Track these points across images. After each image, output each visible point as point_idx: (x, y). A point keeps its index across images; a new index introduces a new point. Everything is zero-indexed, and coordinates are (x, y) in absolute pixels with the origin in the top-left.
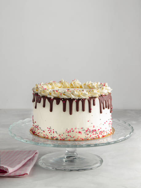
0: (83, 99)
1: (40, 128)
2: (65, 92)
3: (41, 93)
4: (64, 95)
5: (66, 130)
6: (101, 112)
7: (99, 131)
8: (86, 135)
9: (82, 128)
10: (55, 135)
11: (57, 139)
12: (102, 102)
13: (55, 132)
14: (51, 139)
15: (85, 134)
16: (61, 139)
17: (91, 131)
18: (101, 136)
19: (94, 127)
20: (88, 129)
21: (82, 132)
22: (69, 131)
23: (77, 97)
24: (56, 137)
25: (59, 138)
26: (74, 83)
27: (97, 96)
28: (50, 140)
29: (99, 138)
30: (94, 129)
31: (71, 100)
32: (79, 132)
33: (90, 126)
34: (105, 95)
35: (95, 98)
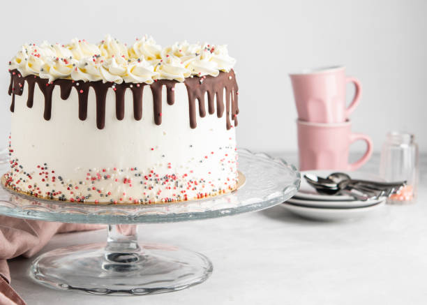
0: (135, 85)
1: (21, 167)
2: (86, 64)
3: (24, 67)
4: (84, 71)
5: (88, 174)
6: (193, 125)
7: (188, 179)
8: (145, 191)
9: (132, 169)
10: (58, 187)
11: (62, 199)
12: (195, 94)
13: (57, 180)
14: (48, 198)
15: (143, 186)
16: (74, 198)
17: (159, 177)
18: (191, 195)
19: (170, 167)
20: (152, 172)
21: (132, 179)
22: (97, 177)
23: (120, 78)
24: (60, 193)
25: (69, 196)
26: (139, 46)
27: (181, 76)
28: (44, 200)
29: (186, 199)
30: (170, 172)
31: (101, 87)
32: (125, 181)
33: (158, 163)
34: (208, 76)
35: (175, 81)
